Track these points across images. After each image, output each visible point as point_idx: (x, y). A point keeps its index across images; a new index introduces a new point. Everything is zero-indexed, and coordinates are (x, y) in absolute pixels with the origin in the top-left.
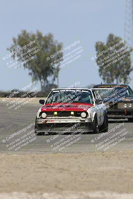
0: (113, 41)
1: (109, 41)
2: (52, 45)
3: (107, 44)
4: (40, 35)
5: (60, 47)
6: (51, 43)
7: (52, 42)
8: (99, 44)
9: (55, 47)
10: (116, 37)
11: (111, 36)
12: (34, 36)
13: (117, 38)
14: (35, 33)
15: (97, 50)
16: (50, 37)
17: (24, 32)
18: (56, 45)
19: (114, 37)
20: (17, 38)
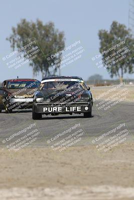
0: (116, 28)
1: (113, 29)
2: (53, 34)
3: (111, 32)
4: (40, 24)
5: (61, 36)
7: (53, 31)
8: (103, 32)
9: (56, 36)
10: (119, 24)
11: (114, 24)
12: (34, 26)
13: (121, 26)
14: (35, 22)
15: (100, 38)
16: (51, 25)
17: (24, 21)
18: (58, 34)
19: (118, 25)
20: (16, 27)
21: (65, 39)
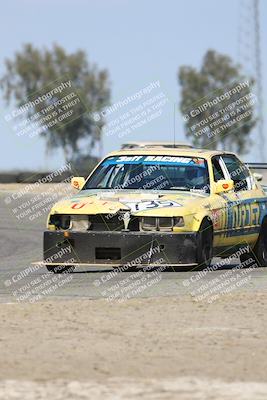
0: (214, 63)
1: (207, 64)
2: (87, 74)
3: (203, 72)
4: (60, 53)
5: (103, 76)
6: (84, 70)
7: (86, 65)
8: (187, 71)
9: (93, 77)
10: (220, 55)
11: (210, 55)
12: (48, 57)
13: (223, 59)
14: (50, 48)
15: (181, 83)
16: (81, 56)
17: (29, 49)
18: (96, 74)
19: (216, 56)
20: (13, 59)
21: (110, 83)
